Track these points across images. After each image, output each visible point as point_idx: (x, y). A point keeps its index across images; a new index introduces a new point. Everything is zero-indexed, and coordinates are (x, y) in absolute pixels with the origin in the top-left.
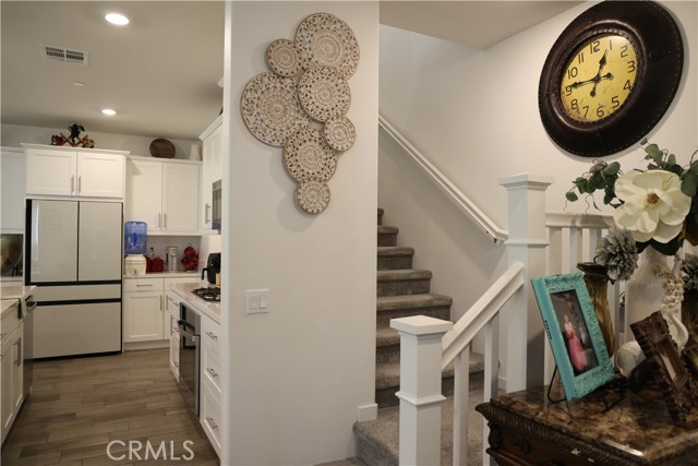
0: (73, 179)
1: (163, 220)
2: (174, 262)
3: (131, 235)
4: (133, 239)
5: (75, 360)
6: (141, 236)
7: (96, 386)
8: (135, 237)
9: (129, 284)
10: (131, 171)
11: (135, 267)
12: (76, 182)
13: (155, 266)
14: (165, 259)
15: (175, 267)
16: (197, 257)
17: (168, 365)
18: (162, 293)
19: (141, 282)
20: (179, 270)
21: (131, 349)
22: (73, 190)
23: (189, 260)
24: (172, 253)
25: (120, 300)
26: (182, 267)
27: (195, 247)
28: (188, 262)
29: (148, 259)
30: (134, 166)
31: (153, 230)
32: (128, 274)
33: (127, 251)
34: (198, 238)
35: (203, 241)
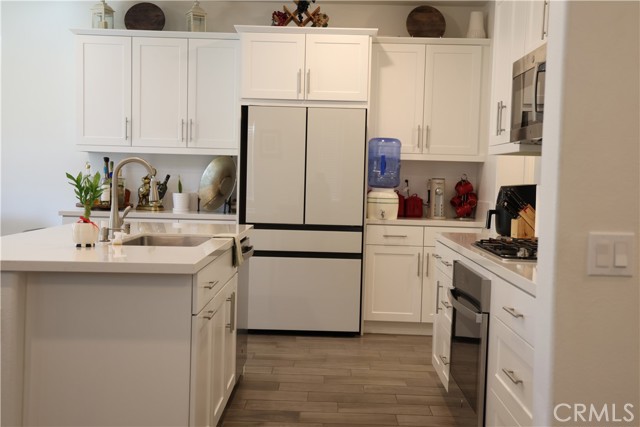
0: (299, 75)
1: (424, 135)
2: (439, 203)
3: (377, 159)
4: (381, 166)
5: (298, 338)
6: (391, 159)
7: (327, 378)
8: (383, 162)
9: (374, 233)
10: (379, 60)
11: (383, 207)
12: (305, 79)
13: (411, 208)
14: (424, 198)
15: (440, 210)
16: (476, 196)
17: (428, 362)
18: (420, 250)
19: (391, 230)
20: (447, 217)
21: (374, 331)
22: (299, 91)
23: (464, 202)
24: (437, 188)
25: (359, 256)
26: (451, 212)
27: (472, 181)
28: (460, 205)
29: (401, 197)
30: (383, 52)
31: (409, 152)
32: (372, 218)
33: (372, 183)
34: (478, 167)
35: (487, 170)
